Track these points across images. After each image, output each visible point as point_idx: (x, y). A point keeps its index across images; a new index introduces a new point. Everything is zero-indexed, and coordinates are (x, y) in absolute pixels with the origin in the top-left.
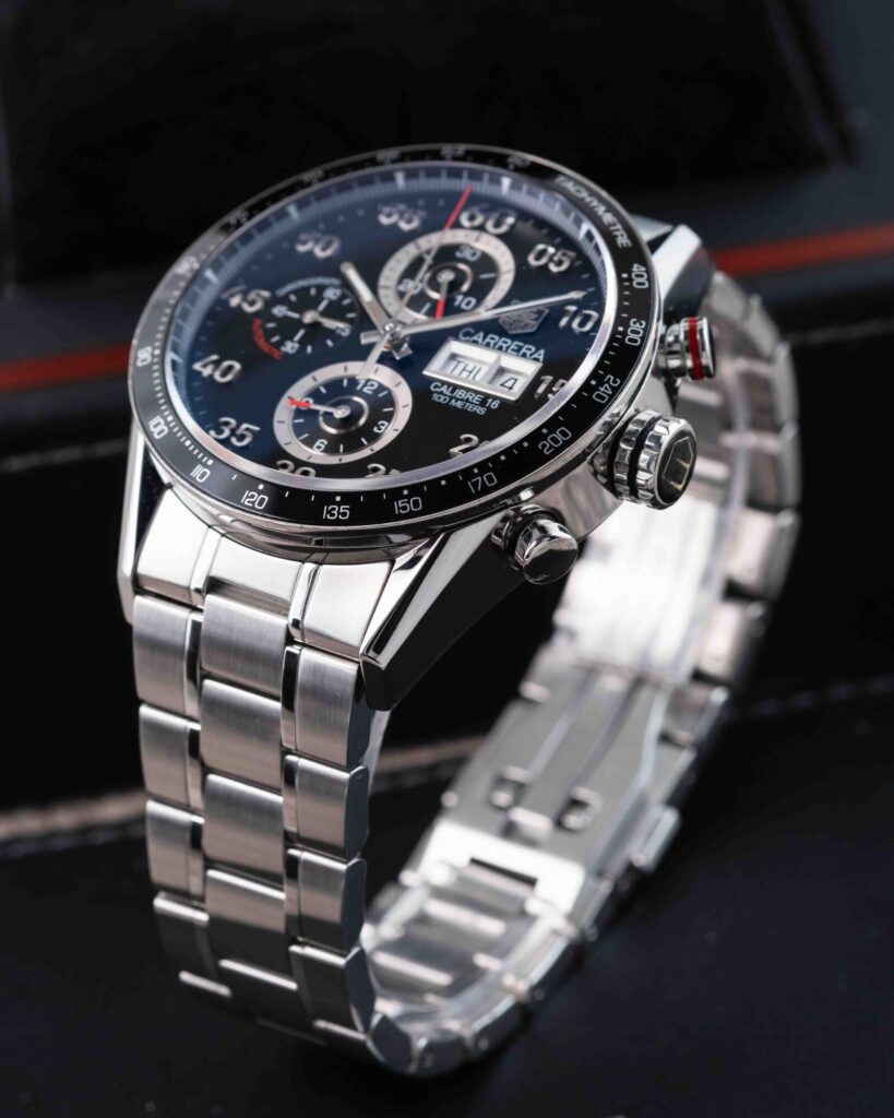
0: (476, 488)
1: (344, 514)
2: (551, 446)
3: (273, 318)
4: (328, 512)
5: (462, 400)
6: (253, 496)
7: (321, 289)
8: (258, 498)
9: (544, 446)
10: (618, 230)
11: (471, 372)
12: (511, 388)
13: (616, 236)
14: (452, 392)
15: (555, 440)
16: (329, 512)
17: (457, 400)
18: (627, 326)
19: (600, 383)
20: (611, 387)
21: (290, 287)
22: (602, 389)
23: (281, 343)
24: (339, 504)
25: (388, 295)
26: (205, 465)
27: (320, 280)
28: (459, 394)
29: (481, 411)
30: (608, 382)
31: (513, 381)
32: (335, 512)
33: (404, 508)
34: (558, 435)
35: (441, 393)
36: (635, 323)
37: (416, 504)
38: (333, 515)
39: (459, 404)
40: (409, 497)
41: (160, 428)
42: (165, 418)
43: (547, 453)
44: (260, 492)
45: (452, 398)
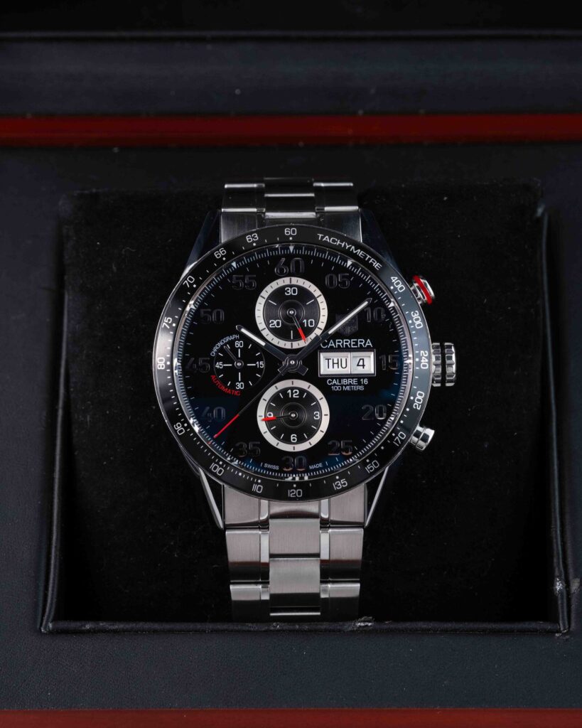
0: (398, 443)
1: (344, 484)
2: (419, 404)
3: (219, 371)
4: (336, 486)
5: (348, 385)
6: (293, 492)
7: (232, 343)
8: (296, 492)
9: (416, 406)
10: (369, 259)
11: (338, 363)
12: (363, 366)
13: (372, 264)
14: (340, 382)
15: (419, 400)
17: (346, 386)
18: (412, 318)
19: (420, 359)
20: (426, 357)
21: (215, 349)
22: (423, 361)
23: (233, 386)
24: (339, 480)
25: (266, 333)
26: (257, 483)
27: (228, 339)
28: (344, 381)
29: (361, 388)
30: (423, 356)
31: (362, 361)
32: (340, 484)
33: (371, 469)
34: (419, 397)
35: (335, 385)
36: (414, 314)
37: (376, 464)
38: (340, 486)
39: (348, 388)
40: (370, 462)
41: (218, 469)
42: (218, 463)
43: (419, 409)
44: (296, 489)
45: (342, 386)
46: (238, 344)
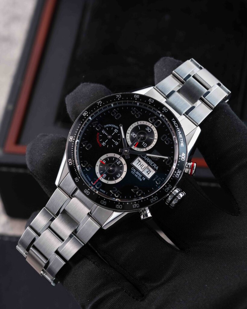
0: (134, 207)
1: (105, 204)
2: (153, 201)
3: (102, 134)
5: (137, 175)
6: (86, 191)
7: (114, 128)
8: (88, 192)
9: (151, 200)
10: (182, 141)
11: (141, 166)
12: (149, 174)
13: (181, 143)
14: (136, 172)
15: (154, 199)
16: (102, 202)
17: (136, 174)
18: (177, 172)
19: (167, 187)
20: (169, 188)
21: (107, 125)
22: (167, 188)
23: (102, 142)
24: (104, 201)
25: (128, 136)
26: (78, 178)
27: (114, 126)
28: (137, 173)
29: (141, 180)
30: (169, 187)
31: (149, 172)
33: (118, 207)
34: (155, 198)
35: (133, 171)
36: (179, 171)
37: (121, 207)
38: (103, 203)
39: (137, 176)
40: (120, 204)
41: (71, 162)
42: (72, 160)
43: (151, 202)
44: (88, 191)
45: (135, 173)
46: (116, 131)
